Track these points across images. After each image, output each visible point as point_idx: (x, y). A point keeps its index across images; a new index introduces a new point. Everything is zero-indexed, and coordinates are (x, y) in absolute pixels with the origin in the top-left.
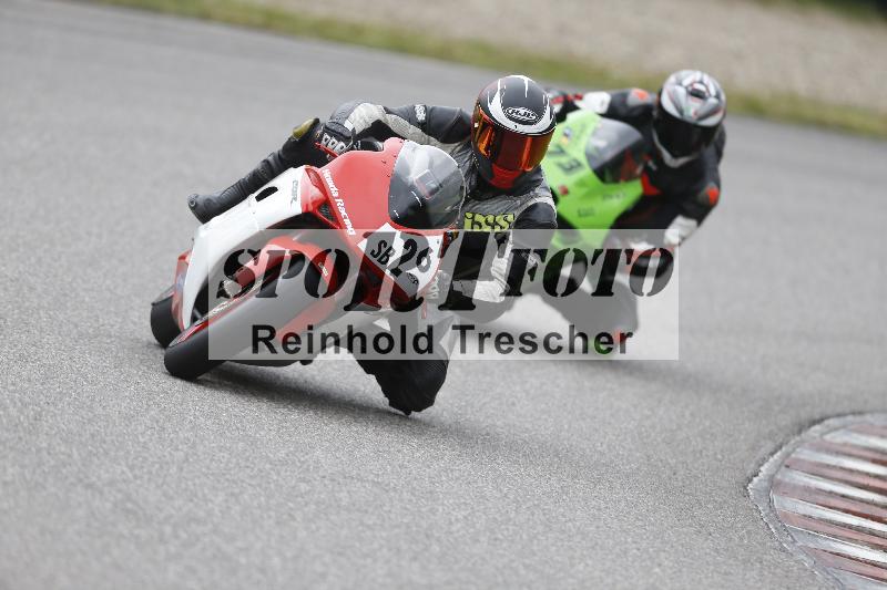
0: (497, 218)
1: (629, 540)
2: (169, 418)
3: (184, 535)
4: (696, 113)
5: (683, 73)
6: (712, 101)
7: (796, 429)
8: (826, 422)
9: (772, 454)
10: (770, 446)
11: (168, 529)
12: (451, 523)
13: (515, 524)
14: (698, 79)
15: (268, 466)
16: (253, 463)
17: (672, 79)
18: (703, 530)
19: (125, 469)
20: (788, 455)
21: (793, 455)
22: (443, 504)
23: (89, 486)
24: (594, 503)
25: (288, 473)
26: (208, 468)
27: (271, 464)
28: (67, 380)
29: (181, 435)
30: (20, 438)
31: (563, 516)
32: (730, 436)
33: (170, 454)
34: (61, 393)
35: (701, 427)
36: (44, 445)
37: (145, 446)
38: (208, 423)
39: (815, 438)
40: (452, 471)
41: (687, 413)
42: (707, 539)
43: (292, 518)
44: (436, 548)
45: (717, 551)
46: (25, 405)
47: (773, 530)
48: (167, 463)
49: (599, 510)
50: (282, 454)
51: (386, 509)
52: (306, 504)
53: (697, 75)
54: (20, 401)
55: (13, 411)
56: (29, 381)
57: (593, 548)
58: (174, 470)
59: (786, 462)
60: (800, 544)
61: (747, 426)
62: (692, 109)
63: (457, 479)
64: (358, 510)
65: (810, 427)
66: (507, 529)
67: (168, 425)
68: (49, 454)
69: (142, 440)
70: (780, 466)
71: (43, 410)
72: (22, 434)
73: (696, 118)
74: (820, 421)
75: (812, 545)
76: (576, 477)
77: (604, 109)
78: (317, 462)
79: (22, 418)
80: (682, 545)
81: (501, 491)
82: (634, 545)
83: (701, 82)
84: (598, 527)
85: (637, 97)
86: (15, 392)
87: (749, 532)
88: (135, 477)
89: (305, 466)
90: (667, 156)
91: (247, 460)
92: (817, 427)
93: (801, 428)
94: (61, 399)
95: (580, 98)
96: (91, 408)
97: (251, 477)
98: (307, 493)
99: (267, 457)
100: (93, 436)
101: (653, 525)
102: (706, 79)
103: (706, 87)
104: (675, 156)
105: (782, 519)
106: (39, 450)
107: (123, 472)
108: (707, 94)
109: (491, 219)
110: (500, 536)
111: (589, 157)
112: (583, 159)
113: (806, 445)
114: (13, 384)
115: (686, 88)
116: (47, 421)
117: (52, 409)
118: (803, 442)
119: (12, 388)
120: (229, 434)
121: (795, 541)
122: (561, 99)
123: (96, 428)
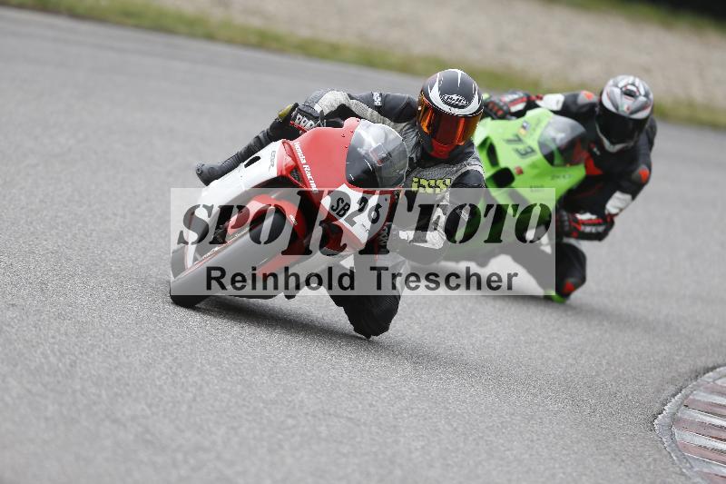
0: (438, 183)
1: (557, 466)
2: (180, 366)
3: (192, 461)
4: (628, 109)
5: (620, 78)
6: (642, 99)
7: (693, 375)
8: (718, 370)
9: (674, 396)
10: (672, 389)
11: (180, 456)
12: (410, 452)
13: (463, 453)
14: (630, 82)
15: (261, 405)
16: (249, 402)
17: (611, 82)
18: (617, 458)
19: (145, 407)
20: (687, 396)
21: (691, 397)
22: (404, 436)
23: (115, 421)
24: (528, 435)
25: (278, 411)
26: (213, 406)
27: (263, 403)
28: (97, 334)
29: (190, 380)
30: (59, 382)
31: (502, 445)
32: (639, 380)
33: (181, 395)
34: (91, 345)
35: (616, 374)
36: (78, 387)
37: (160, 388)
38: (213, 369)
39: (708, 383)
40: (412, 409)
41: (604, 362)
42: (620, 465)
43: (281, 447)
44: (398, 472)
45: (628, 475)
46: (63, 355)
47: (675, 458)
48: (179, 402)
49: (532, 441)
50: (273, 395)
51: (358, 439)
52: (293, 436)
53: (631, 79)
54: (59, 351)
55: (53, 359)
56: (66, 334)
57: (527, 472)
58: (184, 408)
59: (685, 403)
60: (696, 469)
61: (653, 373)
62: (626, 105)
63: (416, 416)
64: (335, 441)
65: (704, 374)
66: (457, 457)
67: (180, 371)
68: (83, 395)
69: (158, 383)
70: (680, 405)
71: (77, 358)
72: (60, 378)
73: (628, 112)
74: (713, 368)
75: (706, 470)
76: (513, 414)
77: (558, 107)
78: (302, 401)
79: (60, 365)
80: (600, 470)
81: (452, 425)
82: (561, 470)
83: (633, 84)
84: (531, 455)
85: (585, 97)
86: (54, 343)
87: (655, 460)
88: (153, 414)
89: (292, 405)
90: (606, 143)
91: (244, 399)
92: (711, 374)
93: (697, 374)
94: (92, 350)
95: (541, 99)
96: (117, 358)
97: (247, 414)
98: (294, 426)
99: (261, 397)
100: (118, 380)
101: (576, 453)
102: (637, 82)
103: (637, 88)
104: (613, 143)
105: (681, 449)
106: (74, 392)
107: (143, 410)
108: (638, 94)
109: (432, 183)
110: (450, 462)
111: (542, 145)
112: (536, 146)
113: (702, 388)
114: (53, 337)
115: (621, 89)
116: (80, 368)
117: (85, 357)
118: (699, 386)
119: (52, 340)
120: (229, 379)
121: (692, 467)
122: (525, 99)
123: (121, 373)
